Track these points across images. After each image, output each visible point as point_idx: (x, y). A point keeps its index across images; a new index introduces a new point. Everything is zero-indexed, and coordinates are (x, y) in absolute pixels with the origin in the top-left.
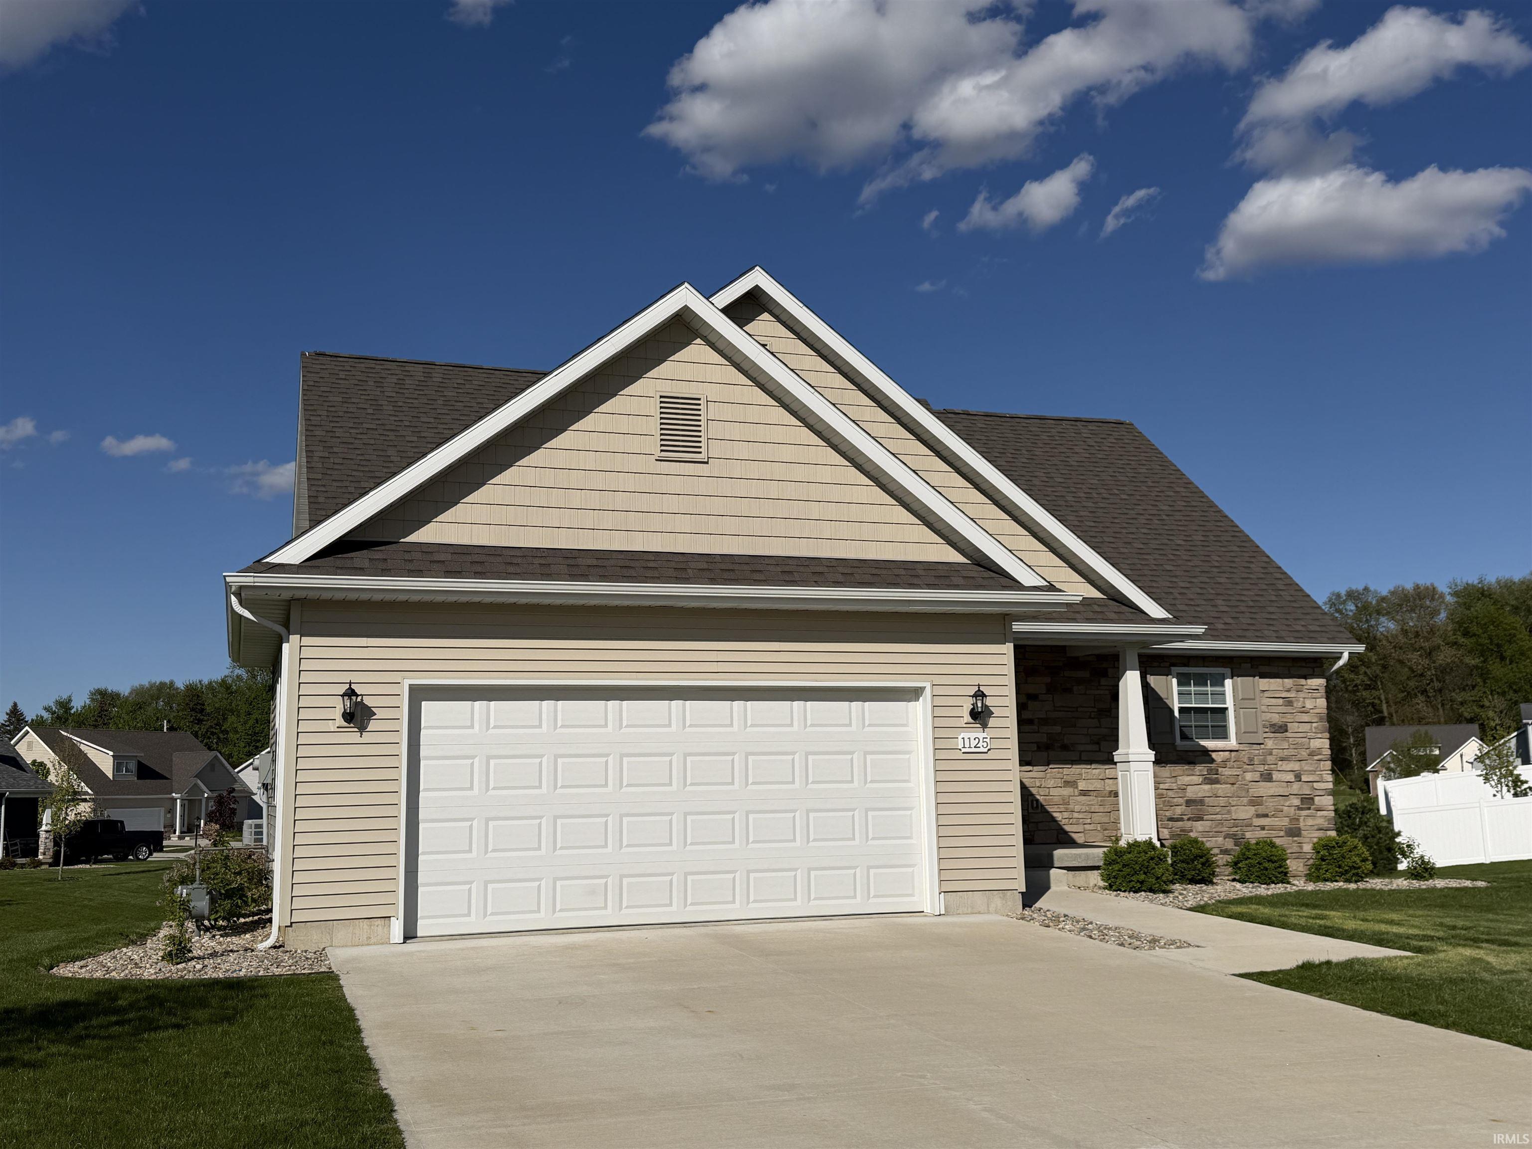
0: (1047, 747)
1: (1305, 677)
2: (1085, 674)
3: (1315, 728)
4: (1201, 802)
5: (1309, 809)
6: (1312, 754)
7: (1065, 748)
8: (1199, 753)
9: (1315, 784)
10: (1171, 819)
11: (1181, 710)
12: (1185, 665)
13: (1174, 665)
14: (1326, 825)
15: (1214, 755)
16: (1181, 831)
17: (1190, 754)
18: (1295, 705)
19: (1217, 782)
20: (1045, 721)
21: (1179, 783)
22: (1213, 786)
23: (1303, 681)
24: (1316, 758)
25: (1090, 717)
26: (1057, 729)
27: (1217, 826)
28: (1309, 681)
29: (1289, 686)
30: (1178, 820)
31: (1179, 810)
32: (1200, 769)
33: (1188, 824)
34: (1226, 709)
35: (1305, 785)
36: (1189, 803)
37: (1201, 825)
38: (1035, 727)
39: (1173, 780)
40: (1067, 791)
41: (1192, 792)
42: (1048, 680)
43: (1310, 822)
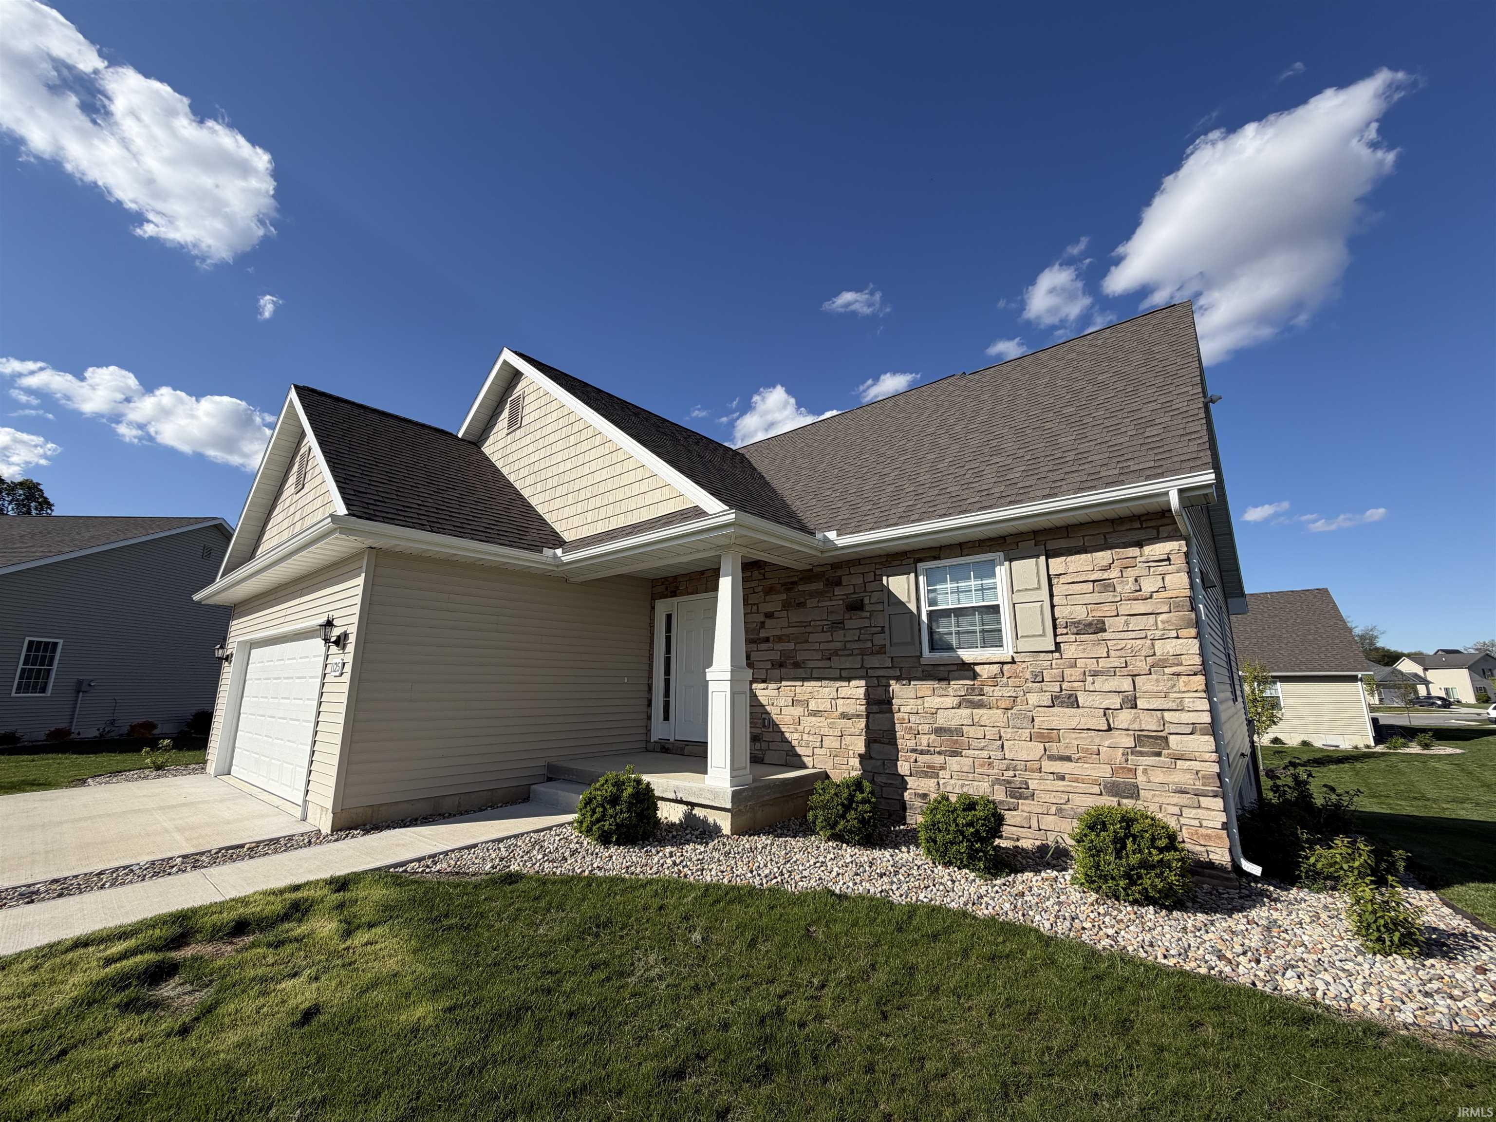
0: (781, 665)
1: (1140, 545)
2: (819, 586)
3: (1163, 622)
4: (958, 731)
5: (1159, 754)
6: (1161, 664)
7: (796, 665)
8: (955, 668)
9: (1166, 714)
10: (914, 751)
11: (930, 614)
12: (935, 558)
13: (921, 560)
14: (1199, 785)
15: (978, 669)
16: (929, 767)
17: (942, 668)
18: (1118, 589)
19: (980, 705)
20: (780, 639)
21: (926, 705)
22: (975, 711)
23: (1134, 551)
24: (1167, 670)
25: (823, 631)
26: (791, 646)
27: (982, 766)
28: (1147, 550)
29: (1105, 563)
30: (922, 752)
31: (924, 740)
32: (958, 686)
33: (938, 760)
34: (998, 606)
35: (1144, 716)
36: (939, 731)
37: (958, 763)
38: (771, 645)
39: (919, 702)
40: (798, 711)
41: (942, 720)
42: (784, 597)
43: (1158, 777)
